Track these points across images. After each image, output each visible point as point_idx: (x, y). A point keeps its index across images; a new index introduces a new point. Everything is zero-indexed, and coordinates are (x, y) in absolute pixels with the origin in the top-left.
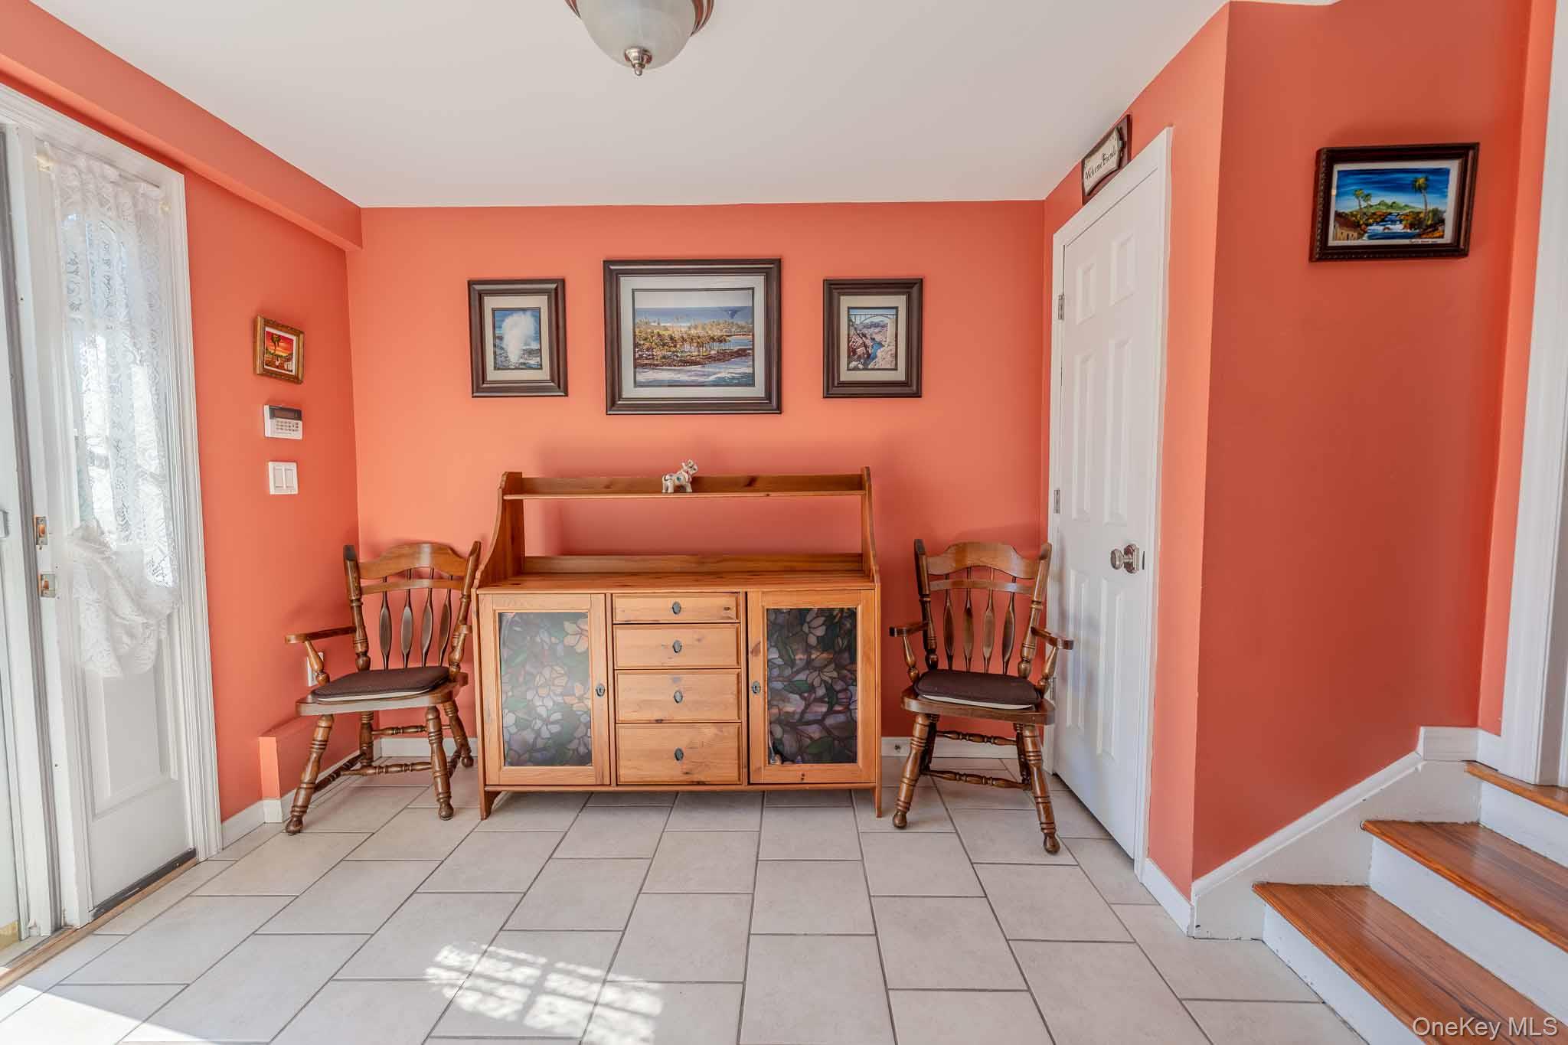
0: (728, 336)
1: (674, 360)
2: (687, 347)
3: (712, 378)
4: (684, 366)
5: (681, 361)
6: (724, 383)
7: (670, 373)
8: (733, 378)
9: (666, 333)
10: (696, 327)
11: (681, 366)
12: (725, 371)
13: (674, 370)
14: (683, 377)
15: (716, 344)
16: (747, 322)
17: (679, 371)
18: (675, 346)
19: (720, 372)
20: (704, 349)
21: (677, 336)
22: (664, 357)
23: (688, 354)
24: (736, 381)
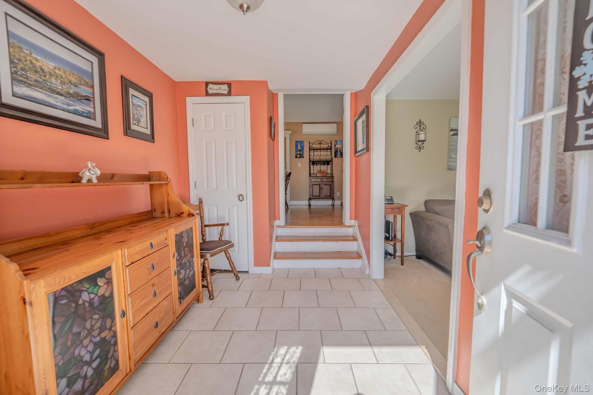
0: (79, 84)
1: (45, 86)
2: (53, 80)
3: (72, 108)
4: (52, 93)
5: (49, 88)
6: (79, 113)
7: (42, 94)
8: (84, 112)
9: (38, 64)
10: (59, 69)
11: (50, 92)
12: (80, 107)
13: (45, 93)
14: (52, 101)
15: (73, 87)
16: (89, 81)
17: (49, 96)
18: (45, 76)
19: (76, 106)
20: (66, 87)
21: (46, 69)
22: (37, 81)
23: (55, 86)
24: (86, 115)
